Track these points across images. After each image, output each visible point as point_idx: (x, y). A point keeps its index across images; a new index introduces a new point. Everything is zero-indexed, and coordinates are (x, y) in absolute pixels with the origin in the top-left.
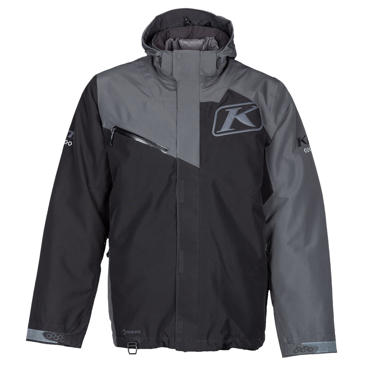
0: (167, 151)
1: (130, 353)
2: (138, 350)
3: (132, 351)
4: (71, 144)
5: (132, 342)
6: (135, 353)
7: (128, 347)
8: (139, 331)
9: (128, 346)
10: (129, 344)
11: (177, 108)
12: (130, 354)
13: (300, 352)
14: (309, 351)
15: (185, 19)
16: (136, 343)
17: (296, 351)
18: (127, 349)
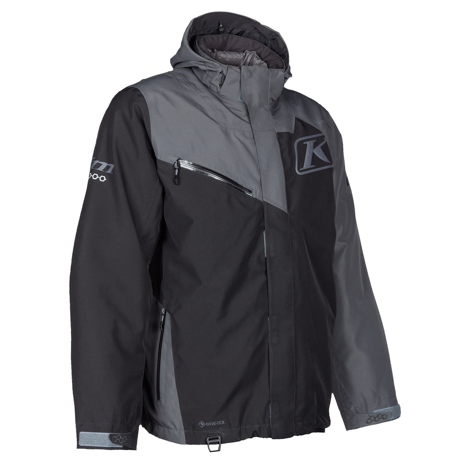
0: (251, 193)
1: (211, 450)
2: (222, 445)
3: (214, 447)
4: (105, 179)
5: (213, 437)
6: (218, 449)
7: (209, 444)
8: (223, 421)
9: (208, 442)
10: (210, 440)
11: (254, 139)
12: (211, 452)
13: (373, 422)
14: (384, 419)
15: (219, 25)
16: (219, 437)
17: (369, 421)
18: (207, 445)
